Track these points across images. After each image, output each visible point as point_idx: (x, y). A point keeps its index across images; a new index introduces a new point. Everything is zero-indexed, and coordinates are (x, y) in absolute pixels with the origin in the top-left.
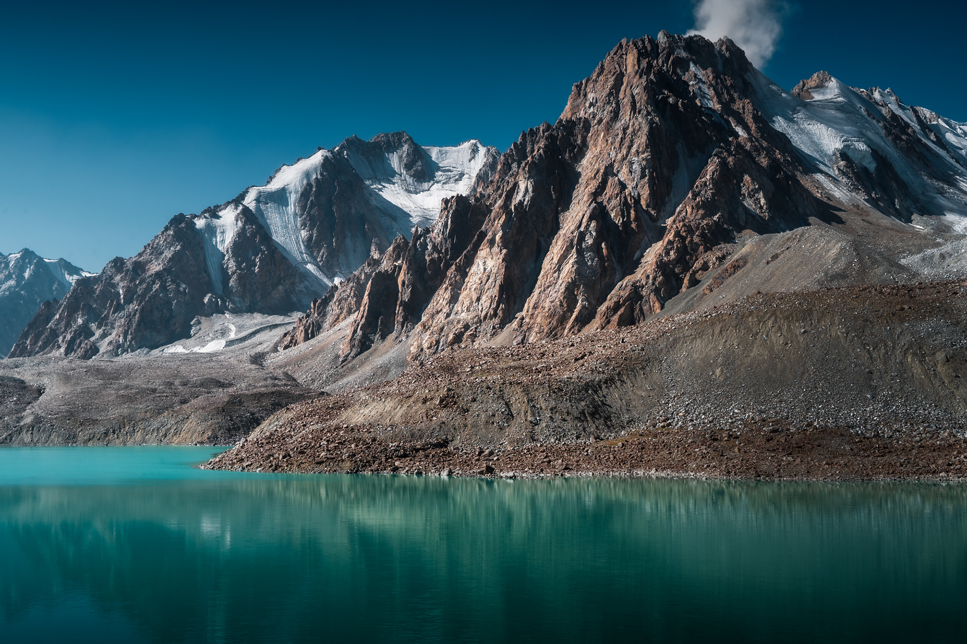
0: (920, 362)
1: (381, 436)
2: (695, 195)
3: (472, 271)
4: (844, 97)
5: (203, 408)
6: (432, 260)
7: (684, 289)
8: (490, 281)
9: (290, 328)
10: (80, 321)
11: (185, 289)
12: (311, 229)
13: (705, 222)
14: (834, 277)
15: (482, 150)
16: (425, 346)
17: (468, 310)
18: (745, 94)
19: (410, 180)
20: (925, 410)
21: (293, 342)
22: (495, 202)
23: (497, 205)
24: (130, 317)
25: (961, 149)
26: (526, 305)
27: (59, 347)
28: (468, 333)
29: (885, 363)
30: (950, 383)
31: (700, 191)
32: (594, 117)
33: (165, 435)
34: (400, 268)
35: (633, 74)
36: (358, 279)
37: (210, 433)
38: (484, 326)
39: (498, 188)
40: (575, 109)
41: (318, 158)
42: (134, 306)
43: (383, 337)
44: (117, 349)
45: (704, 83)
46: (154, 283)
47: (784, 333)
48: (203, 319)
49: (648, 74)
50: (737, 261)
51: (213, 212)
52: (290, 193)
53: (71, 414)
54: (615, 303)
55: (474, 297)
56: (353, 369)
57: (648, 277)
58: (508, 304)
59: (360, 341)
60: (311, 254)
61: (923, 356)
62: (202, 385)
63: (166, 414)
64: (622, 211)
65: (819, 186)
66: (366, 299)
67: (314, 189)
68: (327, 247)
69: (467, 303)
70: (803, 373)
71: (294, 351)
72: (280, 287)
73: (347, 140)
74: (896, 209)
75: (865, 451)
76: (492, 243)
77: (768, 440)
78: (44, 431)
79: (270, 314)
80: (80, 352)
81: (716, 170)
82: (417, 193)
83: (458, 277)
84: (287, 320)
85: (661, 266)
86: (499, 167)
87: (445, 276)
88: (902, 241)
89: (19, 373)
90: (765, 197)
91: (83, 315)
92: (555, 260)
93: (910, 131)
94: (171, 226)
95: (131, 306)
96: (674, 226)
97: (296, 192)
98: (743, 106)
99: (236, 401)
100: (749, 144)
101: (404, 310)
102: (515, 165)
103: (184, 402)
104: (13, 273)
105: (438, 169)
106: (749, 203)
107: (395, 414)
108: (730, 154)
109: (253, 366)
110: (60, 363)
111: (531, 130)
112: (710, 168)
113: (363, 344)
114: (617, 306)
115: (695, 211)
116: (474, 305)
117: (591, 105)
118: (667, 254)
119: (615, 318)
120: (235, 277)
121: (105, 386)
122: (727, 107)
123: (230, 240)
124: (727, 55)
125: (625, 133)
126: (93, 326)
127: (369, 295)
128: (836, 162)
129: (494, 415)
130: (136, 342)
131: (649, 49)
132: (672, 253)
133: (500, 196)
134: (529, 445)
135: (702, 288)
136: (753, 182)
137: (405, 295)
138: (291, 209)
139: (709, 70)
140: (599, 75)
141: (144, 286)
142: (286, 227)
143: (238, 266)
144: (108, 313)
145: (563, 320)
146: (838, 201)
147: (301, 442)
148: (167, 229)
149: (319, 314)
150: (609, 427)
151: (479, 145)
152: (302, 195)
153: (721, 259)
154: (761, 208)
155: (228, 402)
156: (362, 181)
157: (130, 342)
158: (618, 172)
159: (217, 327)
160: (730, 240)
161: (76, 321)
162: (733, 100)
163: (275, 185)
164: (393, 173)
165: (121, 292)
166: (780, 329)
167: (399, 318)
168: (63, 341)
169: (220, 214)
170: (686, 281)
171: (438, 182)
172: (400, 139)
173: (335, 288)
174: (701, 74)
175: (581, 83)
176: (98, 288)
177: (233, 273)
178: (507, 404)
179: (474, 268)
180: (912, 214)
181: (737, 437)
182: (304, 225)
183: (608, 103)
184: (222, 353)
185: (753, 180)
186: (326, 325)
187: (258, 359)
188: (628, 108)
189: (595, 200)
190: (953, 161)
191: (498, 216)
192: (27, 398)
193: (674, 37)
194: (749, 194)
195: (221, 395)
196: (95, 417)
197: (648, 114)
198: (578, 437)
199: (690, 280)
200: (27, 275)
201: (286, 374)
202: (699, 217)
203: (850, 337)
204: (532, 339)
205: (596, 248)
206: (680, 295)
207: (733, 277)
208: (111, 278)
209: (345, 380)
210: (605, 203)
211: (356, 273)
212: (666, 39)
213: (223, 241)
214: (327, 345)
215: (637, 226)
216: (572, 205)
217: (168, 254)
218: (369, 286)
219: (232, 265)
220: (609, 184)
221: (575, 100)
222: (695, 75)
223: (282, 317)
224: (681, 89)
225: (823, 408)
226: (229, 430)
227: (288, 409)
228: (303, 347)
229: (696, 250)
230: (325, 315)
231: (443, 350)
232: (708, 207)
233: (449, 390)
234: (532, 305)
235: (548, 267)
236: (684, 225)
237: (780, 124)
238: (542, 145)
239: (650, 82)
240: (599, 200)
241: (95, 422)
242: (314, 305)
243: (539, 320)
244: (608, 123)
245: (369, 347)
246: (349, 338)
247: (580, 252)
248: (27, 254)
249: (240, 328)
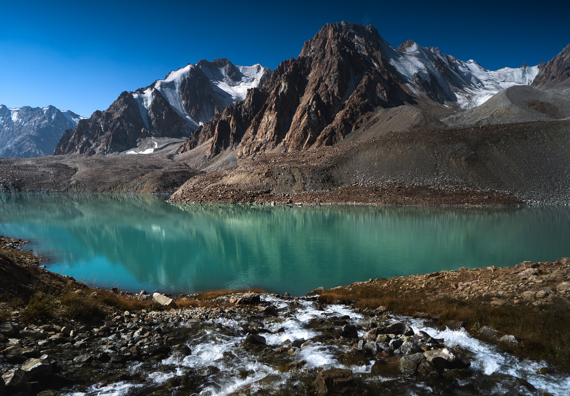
0: (455, 160)
1: (242, 189)
2: (358, 91)
3: (262, 121)
4: (419, 51)
5: (152, 178)
6: (244, 116)
7: (353, 131)
8: (271, 125)
9: (183, 144)
10: (84, 139)
11: (132, 126)
12: (187, 100)
13: (362, 103)
14: (415, 127)
15: (262, 69)
16: (244, 152)
17: (262, 137)
18: (377, 49)
19: (230, 80)
20: (457, 179)
21: (185, 150)
22: (271, 91)
23: (272, 93)
24: (108, 138)
25: (464, 73)
26: (286, 136)
27: (76, 151)
28: (262, 147)
29: (442, 161)
30: (466, 169)
31: (360, 90)
32: (314, 57)
33: (137, 189)
34: (231, 118)
35: (331, 39)
36: (212, 123)
37: (156, 188)
38: (269, 144)
39: (272, 85)
40: (305, 52)
41: (188, 68)
42: (109, 133)
43: (225, 149)
44: (104, 152)
45: (361, 44)
46: (117, 122)
47: (402, 148)
48: (142, 139)
49: (338, 39)
50: (375, 119)
51: (141, 91)
52: (176, 84)
53: (93, 180)
54: (324, 135)
55: (264, 132)
56: (213, 162)
57: (338, 125)
58: (278, 135)
59: (215, 150)
60: (188, 112)
61: (456, 158)
62: (149, 168)
63: (135, 180)
64: (326, 97)
65: (408, 88)
66: (216, 131)
67: (187, 82)
68: (195, 109)
69: (261, 135)
70: (410, 165)
71: (186, 154)
72: (175, 126)
73: (201, 61)
74: (438, 99)
75: (435, 195)
76: (271, 109)
77: (398, 191)
78: (82, 187)
79: (172, 138)
80: (87, 153)
81: (367, 81)
82: (234, 86)
83: (256, 123)
84: (180, 140)
85: (343, 120)
86: (272, 76)
87: (251, 123)
88: (441, 112)
89: (64, 162)
90: (386, 93)
91: (85, 137)
92: (298, 117)
93: (445, 65)
94: (122, 97)
95: (108, 133)
96: (349, 104)
97: (179, 83)
98: (377, 54)
99: (165, 175)
100: (380, 70)
101: (233, 137)
102: (279, 76)
103: (143, 175)
104: (46, 117)
105: (243, 76)
106: (379, 95)
107: (246, 180)
108: (372, 74)
109: (169, 160)
110: (81, 157)
111: (286, 61)
112: (364, 80)
113: (216, 151)
114: (325, 137)
115: (358, 98)
116: (264, 135)
117: (313, 51)
118: (346, 115)
119: (325, 142)
120: (154, 121)
121: (105, 168)
122: (370, 54)
123: (150, 104)
124: (371, 32)
125: (328, 64)
126: (91, 141)
127: (217, 130)
128: (415, 79)
129: (288, 180)
130: (112, 149)
131: (338, 28)
132: (348, 115)
133: (273, 89)
134: (304, 192)
135: (361, 130)
136: (381, 86)
137: (233, 130)
138: (177, 90)
139: (363, 38)
140: (316, 38)
141: (113, 124)
142: (176, 99)
143: (155, 115)
144: (97, 135)
145: (302, 142)
146: (415, 95)
147: (208, 191)
148: (119, 98)
149: (195, 138)
150: (334, 186)
151: (261, 66)
152: (182, 84)
153: (368, 118)
154: (384, 97)
155: (162, 175)
156: (209, 80)
157: (110, 149)
158: (325, 80)
159: (149, 143)
160: (372, 110)
161: (82, 139)
162: (373, 51)
163: (169, 80)
164: (223, 77)
165: (102, 126)
166: (400, 147)
167: (232, 140)
168: (78, 148)
169: (144, 92)
170: (354, 127)
171: (243, 82)
172: (225, 62)
173: (201, 127)
174: (359, 40)
175: (308, 41)
176: (91, 124)
177: (153, 119)
178: (293, 176)
179: (263, 120)
180: (444, 101)
181: (385, 190)
182: (183, 98)
183: (320, 51)
184: (154, 154)
185: (381, 85)
186: (199, 143)
187: (171, 157)
188: (329, 53)
189: (315, 92)
190: (461, 78)
191: (273, 97)
192: (71, 173)
193: (348, 23)
194: (380, 91)
195: (159, 172)
196: (104, 181)
197: (338, 56)
198: (322, 189)
199: (355, 127)
200: (53, 118)
201: (185, 164)
202: (359, 100)
203: (428, 151)
204: (289, 150)
205: (316, 112)
206: (351, 133)
207: (373, 126)
208: (96, 120)
209: (210, 167)
210: (319, 93)
211: (211, 120)
212: (345, 24)
213: (147, 104)
214: (201, 151)
215: (333, 104)
216: (305, 94)
217: (122, 109)
218: (217, 126)
219: (152, 115)
220: (321, 85)
221: (305, 49)
222: (357, 40)
223: (178, 139)
224: (351, 46)
225: (418, 178)
226: (164, 187)
227: (195, 178)
228: (189, 152)
229: (358, 114)
230: (198, 139)
231: (252, 154)
232: (363, 96)
233: (268, 170)
234: (289, 136)
235: (296, 120)
236: (353, 104)
237: (392, 62)
238: (291, 67)
239: (338, 42)
240: (317, 92)
241: (104, 183)
242: (193, 134)
243: (292, 142)
244: (320, 59)
245: (219, 153)
246: (210, 148)
247: (309, 114)
248: (52, 108)
249: (159, 144)
